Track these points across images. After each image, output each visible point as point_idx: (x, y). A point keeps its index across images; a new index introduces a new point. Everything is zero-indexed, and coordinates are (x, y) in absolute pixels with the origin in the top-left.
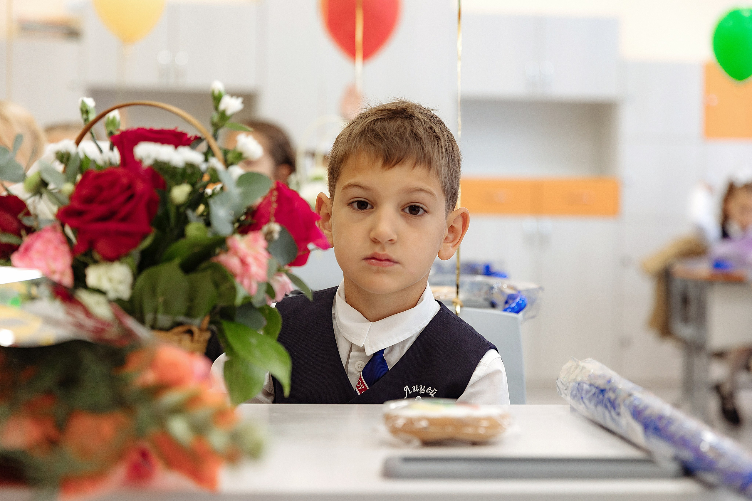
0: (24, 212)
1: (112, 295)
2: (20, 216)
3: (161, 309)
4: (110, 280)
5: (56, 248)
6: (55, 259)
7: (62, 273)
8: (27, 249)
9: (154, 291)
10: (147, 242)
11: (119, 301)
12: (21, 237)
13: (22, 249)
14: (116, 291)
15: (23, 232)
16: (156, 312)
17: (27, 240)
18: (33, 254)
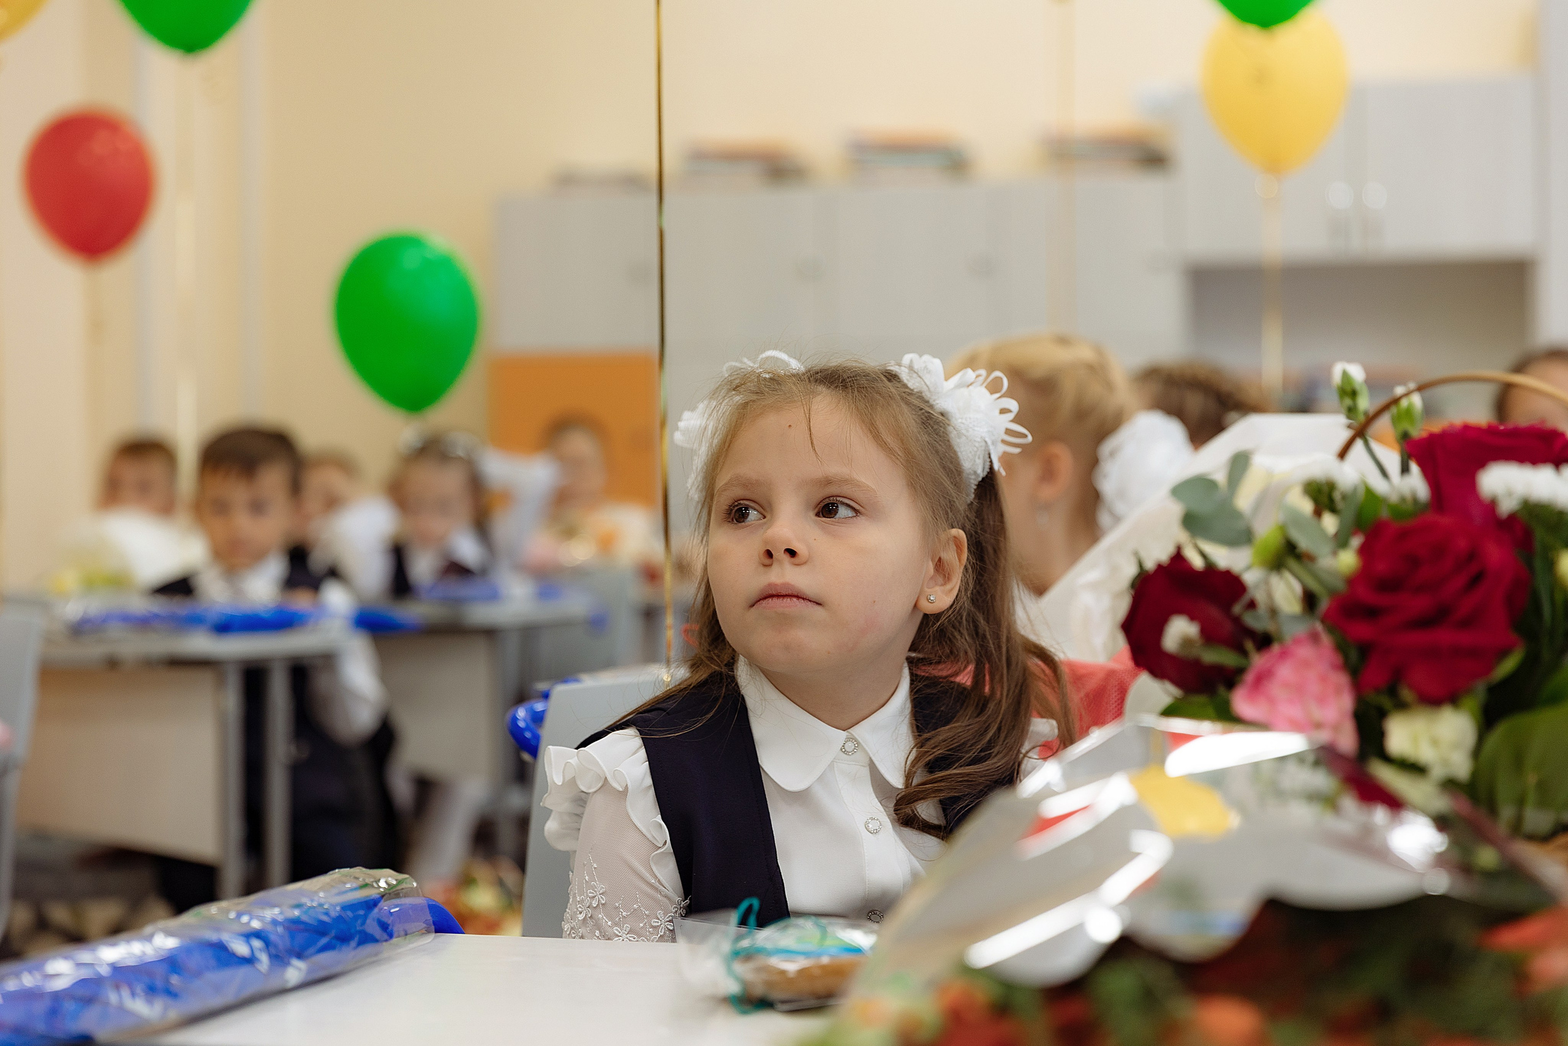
0: (1245, 600)
1: (1438, 772)
2: (1237, 609)
3: (1531, 797)
4: (1435, 742)
5: (1323, 679)
6: (1321, 700)
7: (1336, 728)
8: (1262, 678)
9: (1518, 762)
10: (1508, 665)
11: (1450, 785)
12: (1244, 653)
13: (1249, 677)
14: (1445, 762)
15: (1249, 645)
16: (1521, 802)
17: (1258, 661)
18: (1276, 688)
